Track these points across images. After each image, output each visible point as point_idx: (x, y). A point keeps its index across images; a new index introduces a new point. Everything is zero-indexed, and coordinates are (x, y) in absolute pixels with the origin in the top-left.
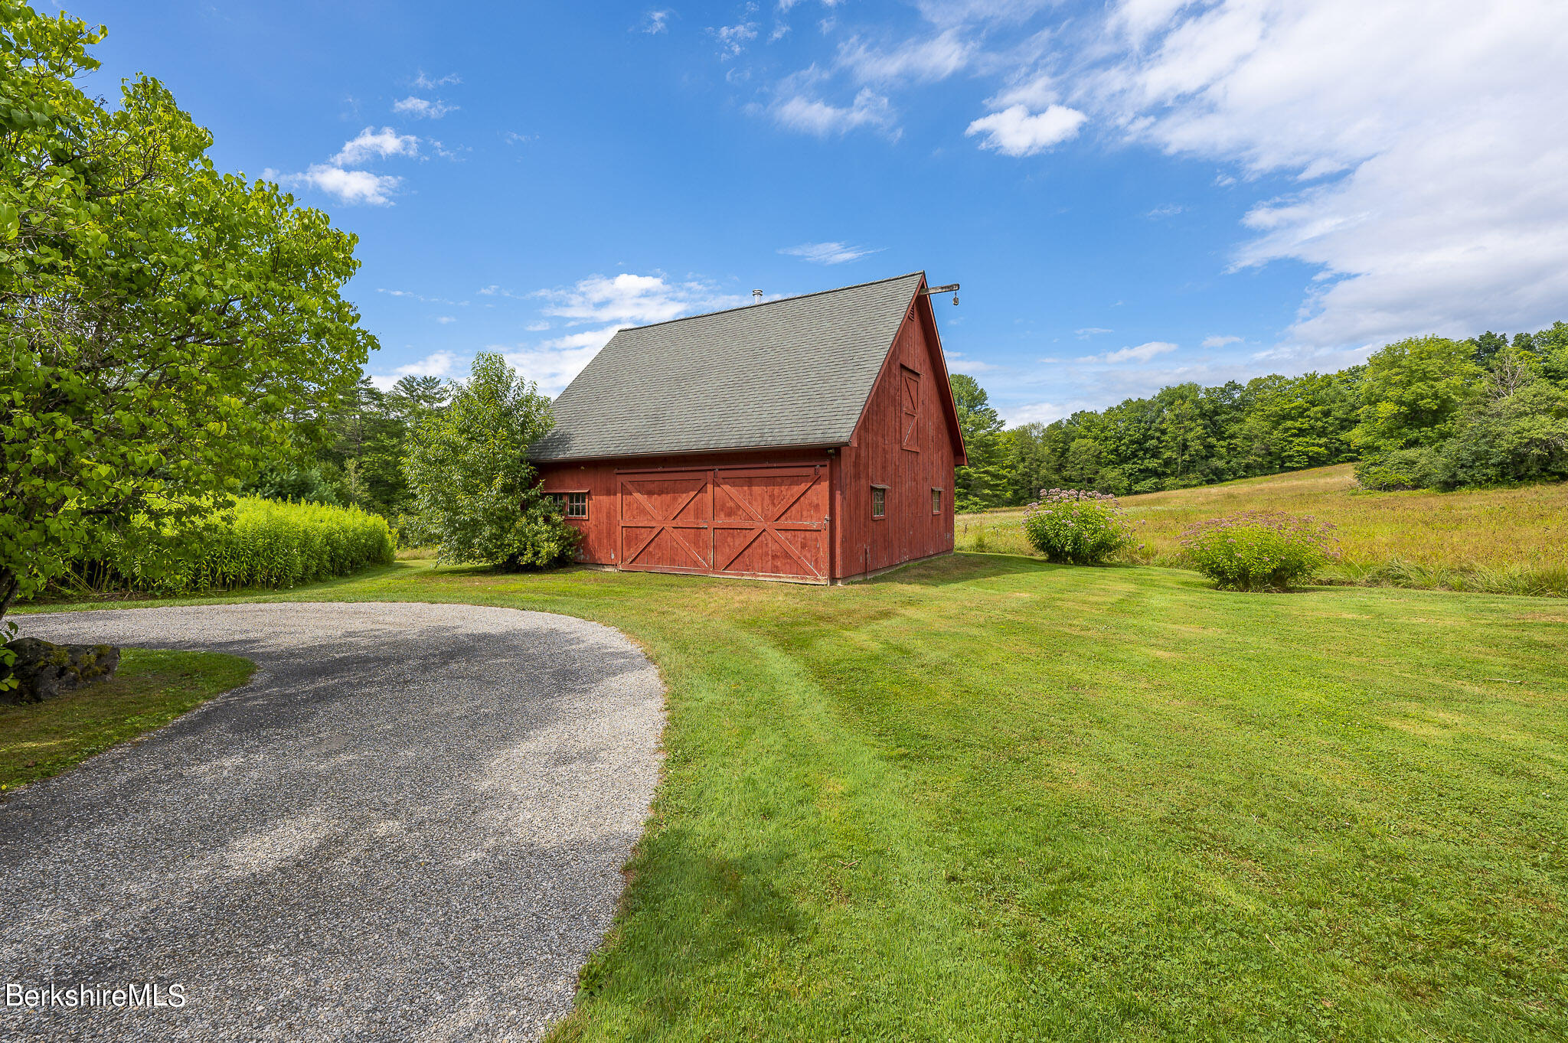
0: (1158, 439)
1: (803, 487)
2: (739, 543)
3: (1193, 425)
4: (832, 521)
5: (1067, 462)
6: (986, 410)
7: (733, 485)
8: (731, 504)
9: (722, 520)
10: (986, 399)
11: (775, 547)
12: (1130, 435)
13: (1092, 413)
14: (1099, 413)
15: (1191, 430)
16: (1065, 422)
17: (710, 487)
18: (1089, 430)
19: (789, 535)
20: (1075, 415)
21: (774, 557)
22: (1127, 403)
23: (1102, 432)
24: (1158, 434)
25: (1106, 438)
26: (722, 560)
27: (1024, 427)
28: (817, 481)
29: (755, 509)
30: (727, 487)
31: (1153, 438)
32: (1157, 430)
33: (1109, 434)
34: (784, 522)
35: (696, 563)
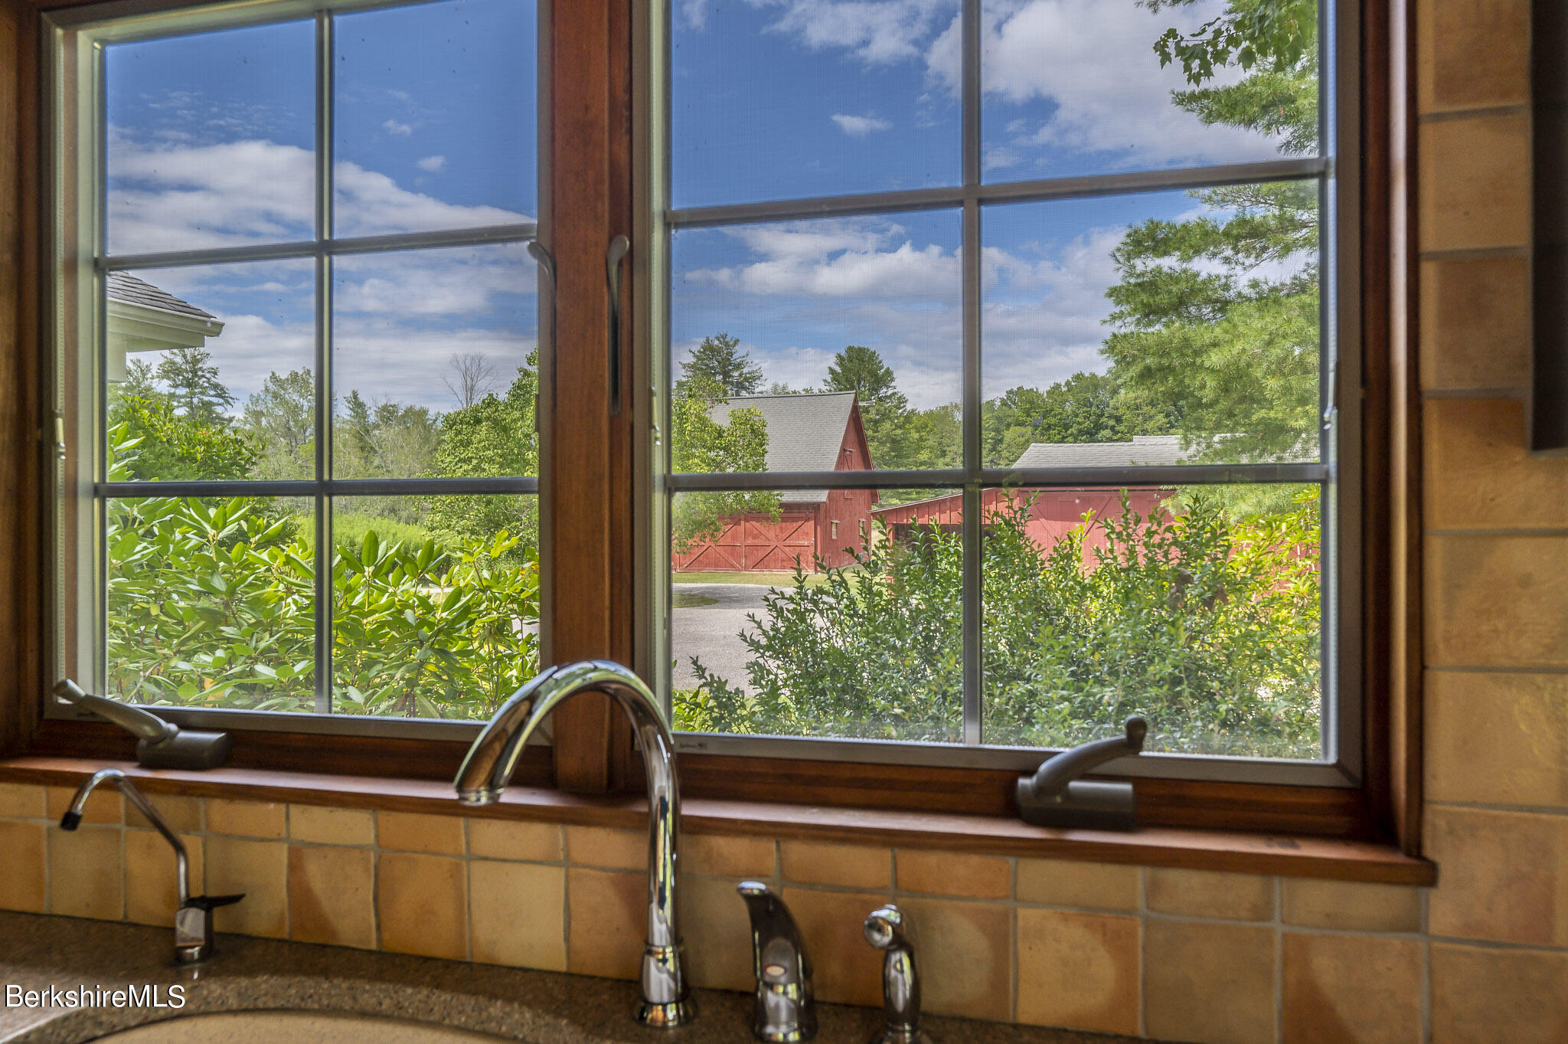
0: (1112, 428)
1: (800, 523)
2: (761, 554)
3: (1153, 412)
4: (816, 541)
5: (1000, 457)
6: (894, 394)
7: (757, 521)
8: (756, 532)
9: (750, 541)
10: (892, 380)
11: (783, 555)
12: (1079, 423)
13: (1032, 390)
14: (1041, 391)
15: (1151, 418)
16: (998, 403)
17: (742, 522)
18: (1028, 415)
19: (791, 548)
20: (1010, 392)
21: (783, 561)
22: (1079, 377)
23: (1044, 417)
24: (1112, 422)
25: (1049, 427)
26: (750, 563)
27: (945, 408)
28: (807, 520)
29: (771, 535)
30: (754, 523)
31: (1106, 428)
32: (1110, 417)
33: (1053, 421)
34: (788, 542)
35: (732, 566)
